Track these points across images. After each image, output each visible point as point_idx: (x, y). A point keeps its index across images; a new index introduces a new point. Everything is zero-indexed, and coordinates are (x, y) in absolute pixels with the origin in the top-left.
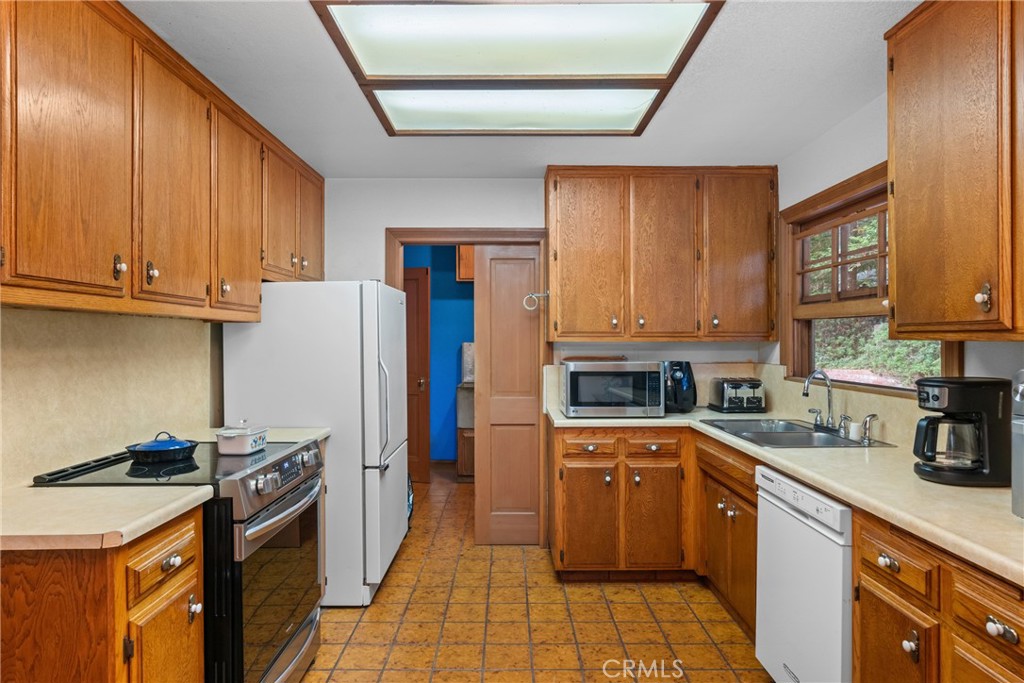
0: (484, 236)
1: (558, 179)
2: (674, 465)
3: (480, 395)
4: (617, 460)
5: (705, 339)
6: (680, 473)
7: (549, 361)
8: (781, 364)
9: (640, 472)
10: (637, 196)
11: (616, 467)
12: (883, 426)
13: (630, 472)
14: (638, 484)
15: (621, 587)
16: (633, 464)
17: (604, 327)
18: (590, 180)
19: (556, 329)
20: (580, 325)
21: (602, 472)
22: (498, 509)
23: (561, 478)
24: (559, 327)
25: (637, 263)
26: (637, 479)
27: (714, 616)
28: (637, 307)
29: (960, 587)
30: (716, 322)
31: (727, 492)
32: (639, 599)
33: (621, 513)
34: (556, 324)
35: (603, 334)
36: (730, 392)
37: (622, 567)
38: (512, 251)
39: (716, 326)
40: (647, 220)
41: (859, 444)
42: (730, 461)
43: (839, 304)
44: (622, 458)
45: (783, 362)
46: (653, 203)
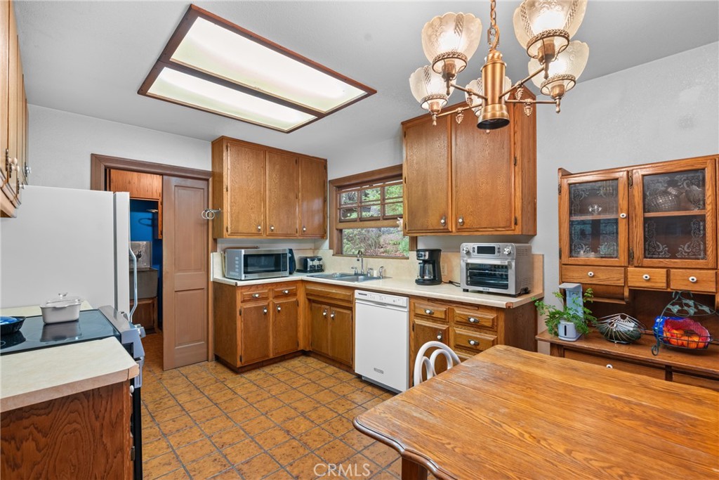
0: (171, 171)
1: (229, 145)
2: (295, 299)
3: (167, 272)
4: (268, 301)
5: (300, 238)
6: (297, 303)
7: (215, 250)
8: (330, 249)
9: (280, 305)
10: (270, 162)
11: (268, 305)
12: (385, 270)
13: (275, 306)
14: (279, 311)
15: (271, 367)
16: (276, 302)
17: (254, 231)
18: (247, 149)
19: (227, 231)
20: (241, 229)
21: (262, 308)
22: (180, 344)
23: (240, 314)
24: (229, 230)
25: (270, 197)
26: (279, 309)
27: (321, 366)
28: (270, 221)
29: (458, 312)
30: (305, 229)
31: (328, 307)
32: (284, 370)
33: (271, 328)
34: (227, 228)
35: (253, 234)
36: (310, 263)
37: (271, 356)
38: (189, 182)
39: (304, 231)
40: (274, 176)
41: (378, 278)
42: (334, 291)
43: (361, 223)
44: (271, 299)
45: (331, 248)
46: (277, 167)
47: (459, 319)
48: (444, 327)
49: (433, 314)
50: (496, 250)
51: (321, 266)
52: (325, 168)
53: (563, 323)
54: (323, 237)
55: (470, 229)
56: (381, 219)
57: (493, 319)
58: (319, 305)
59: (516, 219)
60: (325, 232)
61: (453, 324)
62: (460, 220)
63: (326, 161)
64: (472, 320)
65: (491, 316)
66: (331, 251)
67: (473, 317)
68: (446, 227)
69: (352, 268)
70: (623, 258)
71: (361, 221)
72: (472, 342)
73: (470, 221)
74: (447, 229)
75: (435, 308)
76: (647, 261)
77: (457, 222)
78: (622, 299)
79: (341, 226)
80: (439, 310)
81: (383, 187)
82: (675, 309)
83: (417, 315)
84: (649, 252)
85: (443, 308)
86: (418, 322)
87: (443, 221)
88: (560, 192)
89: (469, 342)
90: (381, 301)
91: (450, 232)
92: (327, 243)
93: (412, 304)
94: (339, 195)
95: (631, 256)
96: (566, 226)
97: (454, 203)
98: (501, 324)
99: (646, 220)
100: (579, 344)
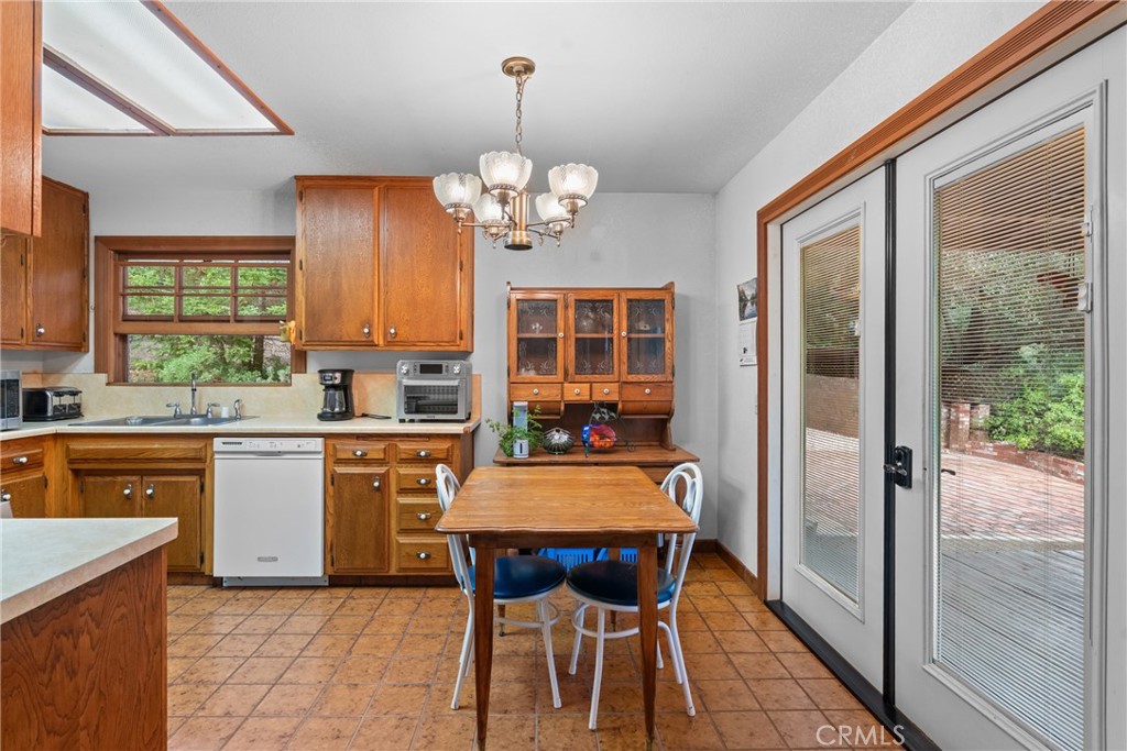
47: (404, 456)
48: (382, 470)
49: (366, 454)
50: (444, 369)
51: (79, 406)
52: (85, 209)
53: (519, 441)
54: (79, 347)
55: (403, 343)
56: (232, 320)
57: (448, 449)
58: (108, 479)
59: (461, 333)
60: (85, 338)
61: (395, 464)
62: (393, 331)
63: (86, 195)
64: (423, 454)
65: (445, 445)
66: (103, 377)
67: (423, 450)
68: (370, 339)
69: (168, 406)
70: (560, 376)
71: (181, 321)
72: (423, 481)
73: (405, 332)
74: (372, 341)
75: (370, 447)
76: (578, 378)
77: (386, 333)
78: (558, 414)
79: (125, 328)
80: (375, 450)
81: (235, 267)
82: (597, 416)
83: (339, 462)
84: (579, 369)
85: (381, 446)
86: (341, 470)
87: (366, 330)
88: (509, 307)
89: (419, 482)
90: (273, 449)
91: (376, 346)
92: (88, 360)
93: (331, 448)
94: (121, 268)
95: (566, 373)
96: (514, 342)
97: (382, 306)
98: (457, 452)
99: (577, 339)
100: (532, 460)
